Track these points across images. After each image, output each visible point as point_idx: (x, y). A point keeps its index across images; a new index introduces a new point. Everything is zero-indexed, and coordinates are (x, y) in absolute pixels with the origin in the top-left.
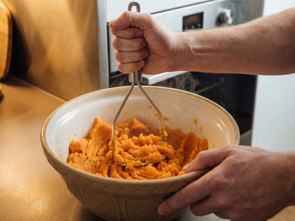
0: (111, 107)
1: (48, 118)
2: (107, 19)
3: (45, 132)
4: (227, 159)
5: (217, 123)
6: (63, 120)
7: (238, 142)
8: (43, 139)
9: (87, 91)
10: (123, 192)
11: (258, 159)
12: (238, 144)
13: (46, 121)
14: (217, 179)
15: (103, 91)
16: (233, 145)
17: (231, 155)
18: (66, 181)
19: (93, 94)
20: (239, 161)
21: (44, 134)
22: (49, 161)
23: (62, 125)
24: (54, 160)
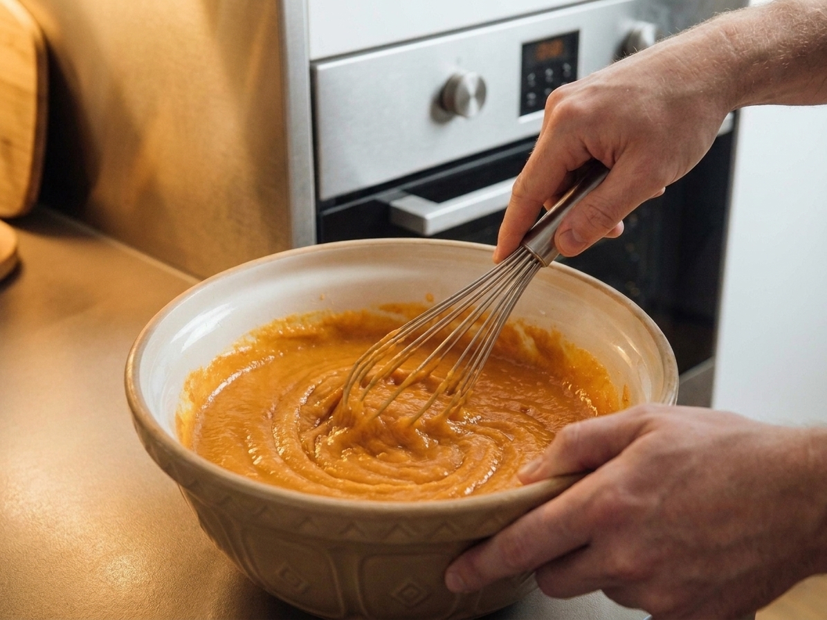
0: (321, 299)
1: (144, 330)
2: (309, 52)
3: (136, 367)
4: (638, 443)
5: (614, 343)
6: (189, 334)
7: (673, 395)
8: (131, 387)
9: (254, 254)
10: (352, 534)
11: (725, 443)
12: (674, 403)
13: (141, 336)
14: (608, 496)
15: (299, 254)
16: (660, 405)
17: (649, 431)
18: (195, 503)
19: (271, 260)
20: (670, 448)
21: (134, 375)
22: (148, 449)
23: (184, 348)
24: (160, 445)
